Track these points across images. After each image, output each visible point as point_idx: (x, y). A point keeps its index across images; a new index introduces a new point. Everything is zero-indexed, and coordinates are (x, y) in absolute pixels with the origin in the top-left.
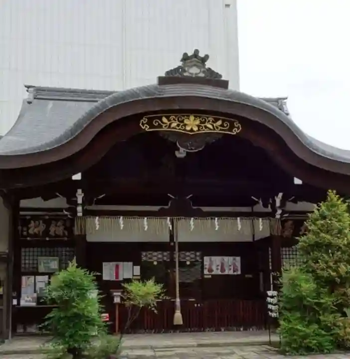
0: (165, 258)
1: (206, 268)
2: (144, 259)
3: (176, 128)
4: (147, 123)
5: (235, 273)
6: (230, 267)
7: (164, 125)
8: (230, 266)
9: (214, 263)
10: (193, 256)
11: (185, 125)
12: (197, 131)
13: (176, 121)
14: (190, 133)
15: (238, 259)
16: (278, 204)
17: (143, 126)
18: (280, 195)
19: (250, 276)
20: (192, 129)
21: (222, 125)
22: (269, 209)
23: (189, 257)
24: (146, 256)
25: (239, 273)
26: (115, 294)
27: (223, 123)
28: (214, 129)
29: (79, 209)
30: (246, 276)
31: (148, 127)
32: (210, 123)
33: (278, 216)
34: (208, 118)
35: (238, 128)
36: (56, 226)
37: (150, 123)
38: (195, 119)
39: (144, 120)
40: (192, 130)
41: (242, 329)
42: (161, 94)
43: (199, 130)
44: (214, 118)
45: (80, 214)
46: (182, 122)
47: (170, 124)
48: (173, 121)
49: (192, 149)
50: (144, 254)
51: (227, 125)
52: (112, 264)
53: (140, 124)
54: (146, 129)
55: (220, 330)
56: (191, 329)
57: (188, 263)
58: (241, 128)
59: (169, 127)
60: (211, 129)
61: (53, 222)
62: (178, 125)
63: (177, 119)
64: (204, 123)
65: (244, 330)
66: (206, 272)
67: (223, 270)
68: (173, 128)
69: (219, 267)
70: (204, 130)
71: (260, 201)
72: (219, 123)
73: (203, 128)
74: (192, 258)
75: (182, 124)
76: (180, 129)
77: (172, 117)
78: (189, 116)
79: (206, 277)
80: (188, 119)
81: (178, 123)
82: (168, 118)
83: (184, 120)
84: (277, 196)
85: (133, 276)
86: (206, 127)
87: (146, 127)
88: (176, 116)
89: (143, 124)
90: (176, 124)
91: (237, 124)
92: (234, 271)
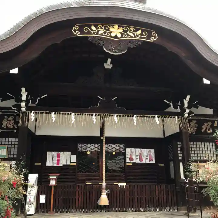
0: (96, 149)
1: (128, 158)
2: (80, 149)
3: (103, 35)
4: (78, 30)
5: (151, 162)
6: (147, 158)
7: (93, 32)
8: (147, 156)
9: (134, 153)
10: (118, 148)
11: (111, 32)
12: (121, 38)
13: (103, 29)
14: (114, 39)
15: (153, 151)
16: (186, 105)
17: (75, 32)
18: (188, 97)
19: (162, 165)
20: (116, 35)
21: (141, 34)
22: (179, 110)
23: (114, 148)
24: (82, 147)
25: (154, 162)
26: (51, 177)
27: (142, 32)
28: (135, 37)
29: (23, 104)
30: (159, 165)
31: (79, 33)
32: (132, 32)
33: (186, 115)
34: (130, 28)
35: (155, 37)
36: (8, 120)
37: (81, 30)
38: (119, 28)
39: (76, 27)
40: (116, 37)
41: (158, 210)
42: (90, 4)
43: (122, 37)
44: (135, 28)
45: (24, 109)
46: (108, 30)
47: (98, 31)
48: (101, 29)
49: (116, 52)
50: (80, 145)
51: (146, 35)
52: (55, 153)
53: (73, 31)
54: (77, 34)
55: (139, 211)
56: (115, 209)
57: (114, 153)
58: (157, 37)
59: (97, 33)
60: (132, 37)
61: (5, 117)
62: (105, 33)
63: (103, 28)
64: (127, 31)
65: (159, 211)
66: (128, 160)
67: (141, 159)
68: (100, 35)
69: (138, 157)
70: (126, 37)
71: (171, 104)
72: (139, 32)
73: (125, 36)
74: (117, 150)
75: (108, 32)
76: (106, 36)
77: (99, 26)
78: (114, 25)
79: (127, 164)
80: (114, 27)
81: (105, 31)
82: (96, 26)
83: (109, 28)
84: (185, 98)
85: (71, 162)
86: (128, 35)
87: (77, 33)
88: (103, 26)
89: (75, 30)
90: (103, 32)
91: (154, 34)
92: (150, 161)
